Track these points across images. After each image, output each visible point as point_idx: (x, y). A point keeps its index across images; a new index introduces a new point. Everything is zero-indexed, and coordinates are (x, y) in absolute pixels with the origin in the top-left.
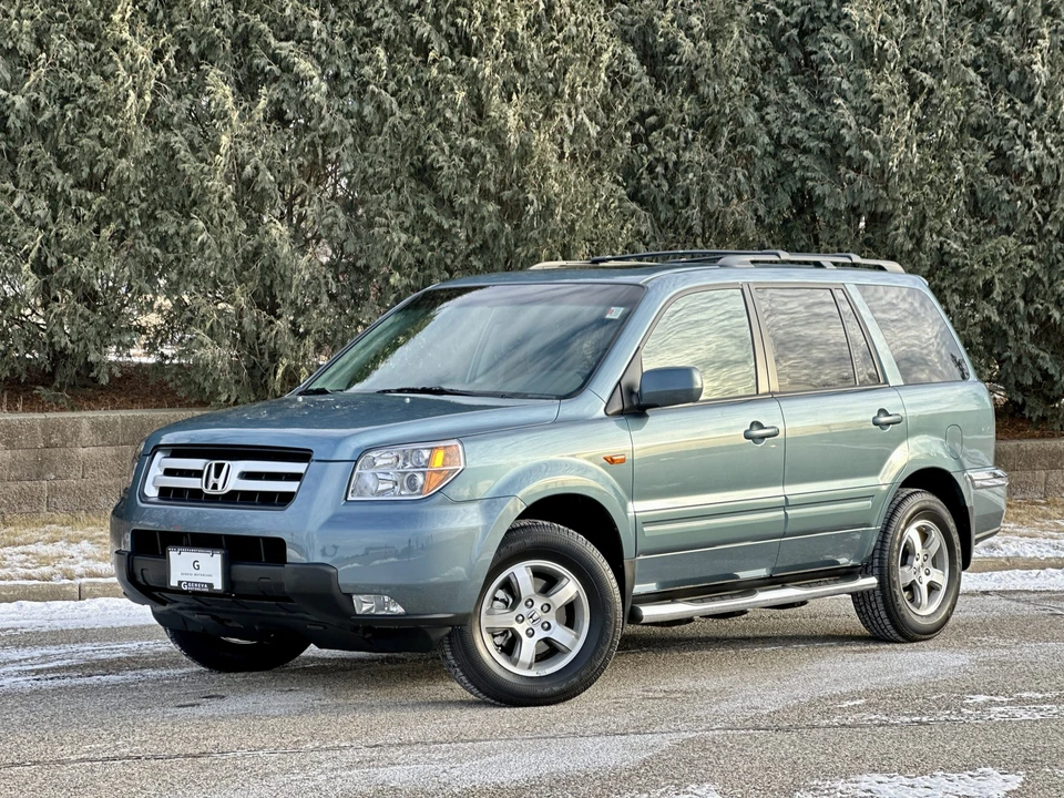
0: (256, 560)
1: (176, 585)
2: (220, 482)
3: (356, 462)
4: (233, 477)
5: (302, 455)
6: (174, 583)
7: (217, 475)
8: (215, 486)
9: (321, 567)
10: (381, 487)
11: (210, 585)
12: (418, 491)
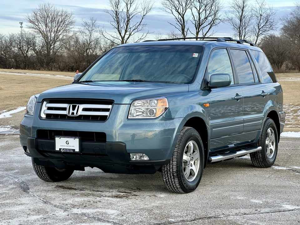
0: (92, 141)
1: (59, 150)
2: (75, 112)
3: (131, 104)
4: (80, 110)
5: (110, 102)
6: (57, 149)
7: (74, 109)
8: (73, 113)
9: (120, 143)
10: (138, 114)
11: (74, 150)
12: (154, 115)
